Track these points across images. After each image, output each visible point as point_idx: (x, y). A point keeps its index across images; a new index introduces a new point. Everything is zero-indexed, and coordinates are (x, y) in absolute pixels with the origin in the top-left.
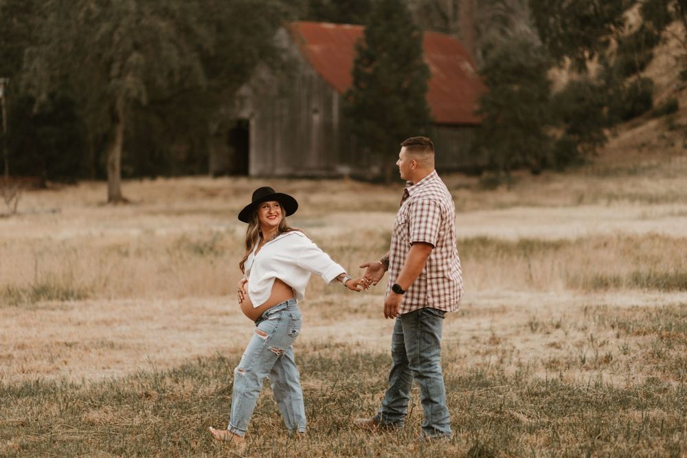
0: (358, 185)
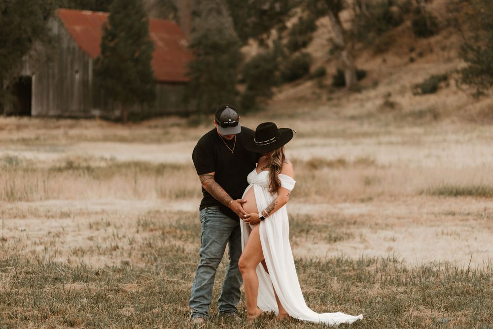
0: (104, 123)
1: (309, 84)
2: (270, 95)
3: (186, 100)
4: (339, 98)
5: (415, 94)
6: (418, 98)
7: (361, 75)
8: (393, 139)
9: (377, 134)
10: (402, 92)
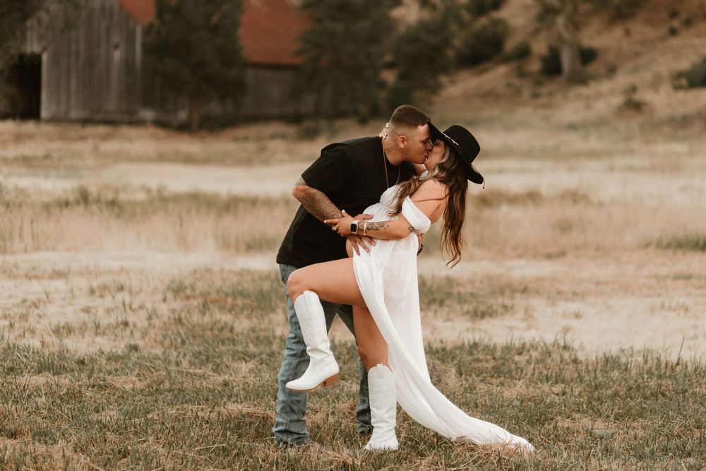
0: (161, 132)
1: (502, 70)
2: (435, 89)
3: (296, 94)
4: (550, 94)
5: (677, 88)
6: (681, 95)
7: (588, 56)
8: (636, 162)
9: (610, 154)
10: (655, 84)
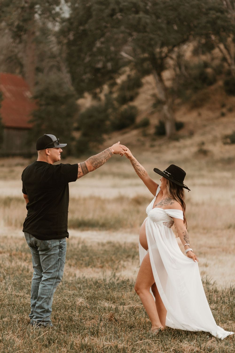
1: (135, 132)
2: (101, 141)
3: (29, 143)
4: (160, 146)
5: (225, 143)
6: (227, 147)
7: (179, 126)
8: (206, 181)
10: (214, 141)
